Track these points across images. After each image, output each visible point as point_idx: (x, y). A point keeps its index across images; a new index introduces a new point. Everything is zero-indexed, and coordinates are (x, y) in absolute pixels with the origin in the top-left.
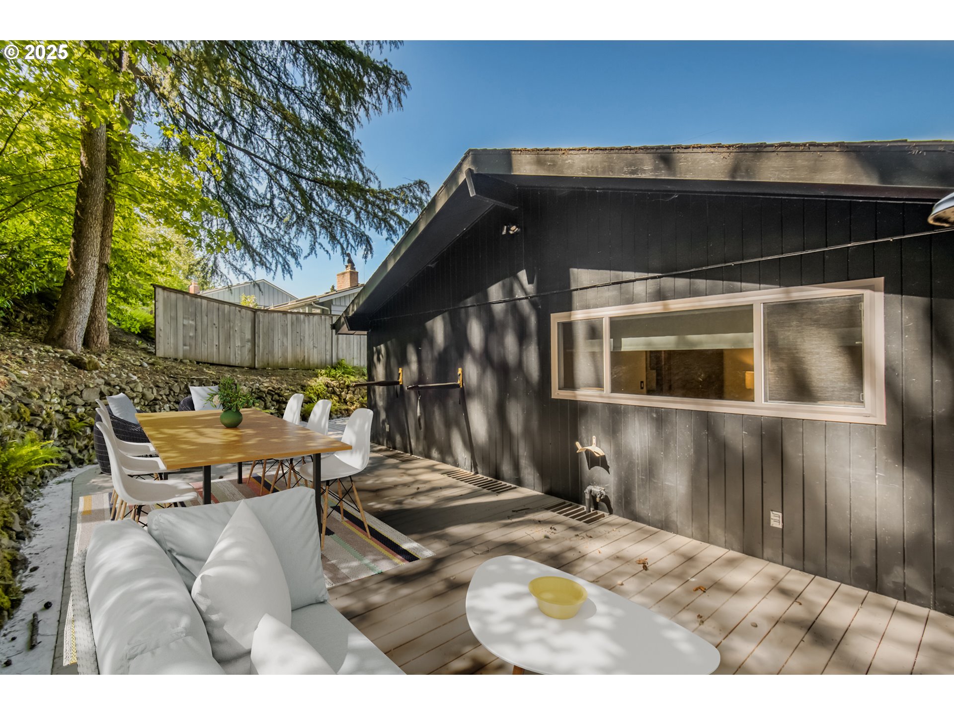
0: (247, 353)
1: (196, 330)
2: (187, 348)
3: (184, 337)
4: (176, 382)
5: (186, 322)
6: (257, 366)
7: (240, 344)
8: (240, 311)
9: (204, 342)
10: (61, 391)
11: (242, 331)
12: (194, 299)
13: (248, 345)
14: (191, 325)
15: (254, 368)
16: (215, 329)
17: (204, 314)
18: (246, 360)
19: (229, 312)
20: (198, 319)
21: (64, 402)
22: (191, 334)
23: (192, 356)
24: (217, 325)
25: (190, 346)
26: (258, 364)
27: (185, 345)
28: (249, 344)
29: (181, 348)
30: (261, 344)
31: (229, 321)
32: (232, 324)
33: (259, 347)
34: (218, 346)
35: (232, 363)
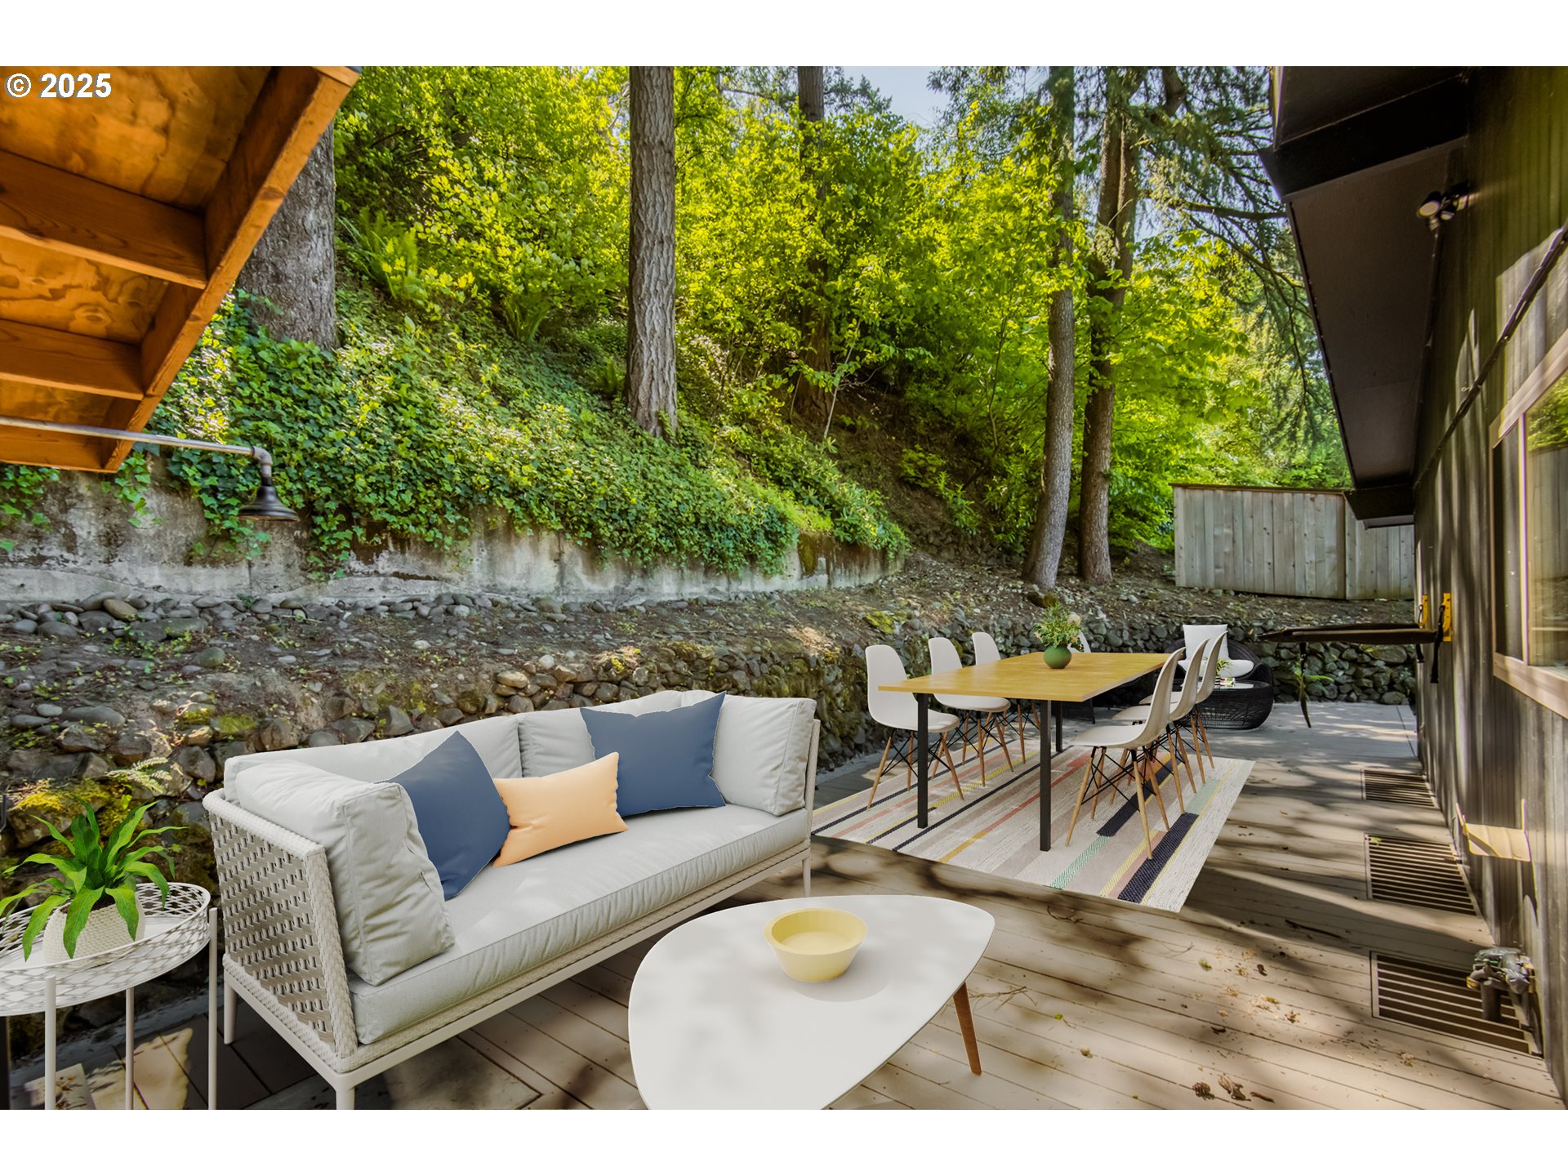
0: (1327, 573)
1: (1234, 542)
2: (1222, 571)
3: (1216, 555)
4: (1164, 622)
5: (1217, 532)
6: (1348, 595)
7: (1313, 558)
8: (1312, 499)
9: (1249, 561)
10: (1008, 630)
11: (1318, 535)
12: (1229, 493)
13: (1331, 559)
14: (1227, 535)
15: (1344, 600)
16: (1266, 536)
17: (1247, 515)
18: (1329, 586)
19: (1292, 504)
20: (1238, 524)
21: (1009, 643)
22: (1227, 549)
23: (1228, 582)
24: (1270, 530)
25: (1226, 567)
26: (1351, 591)
27: (1217, 567)
28: (1334, 556)
29: (1212, 572)
30: (1358, 553)
31: (1292, 520)
32: (1296, 525)
33: (1352, 559)
34: (1272, 565)
35: (1299, 590)
